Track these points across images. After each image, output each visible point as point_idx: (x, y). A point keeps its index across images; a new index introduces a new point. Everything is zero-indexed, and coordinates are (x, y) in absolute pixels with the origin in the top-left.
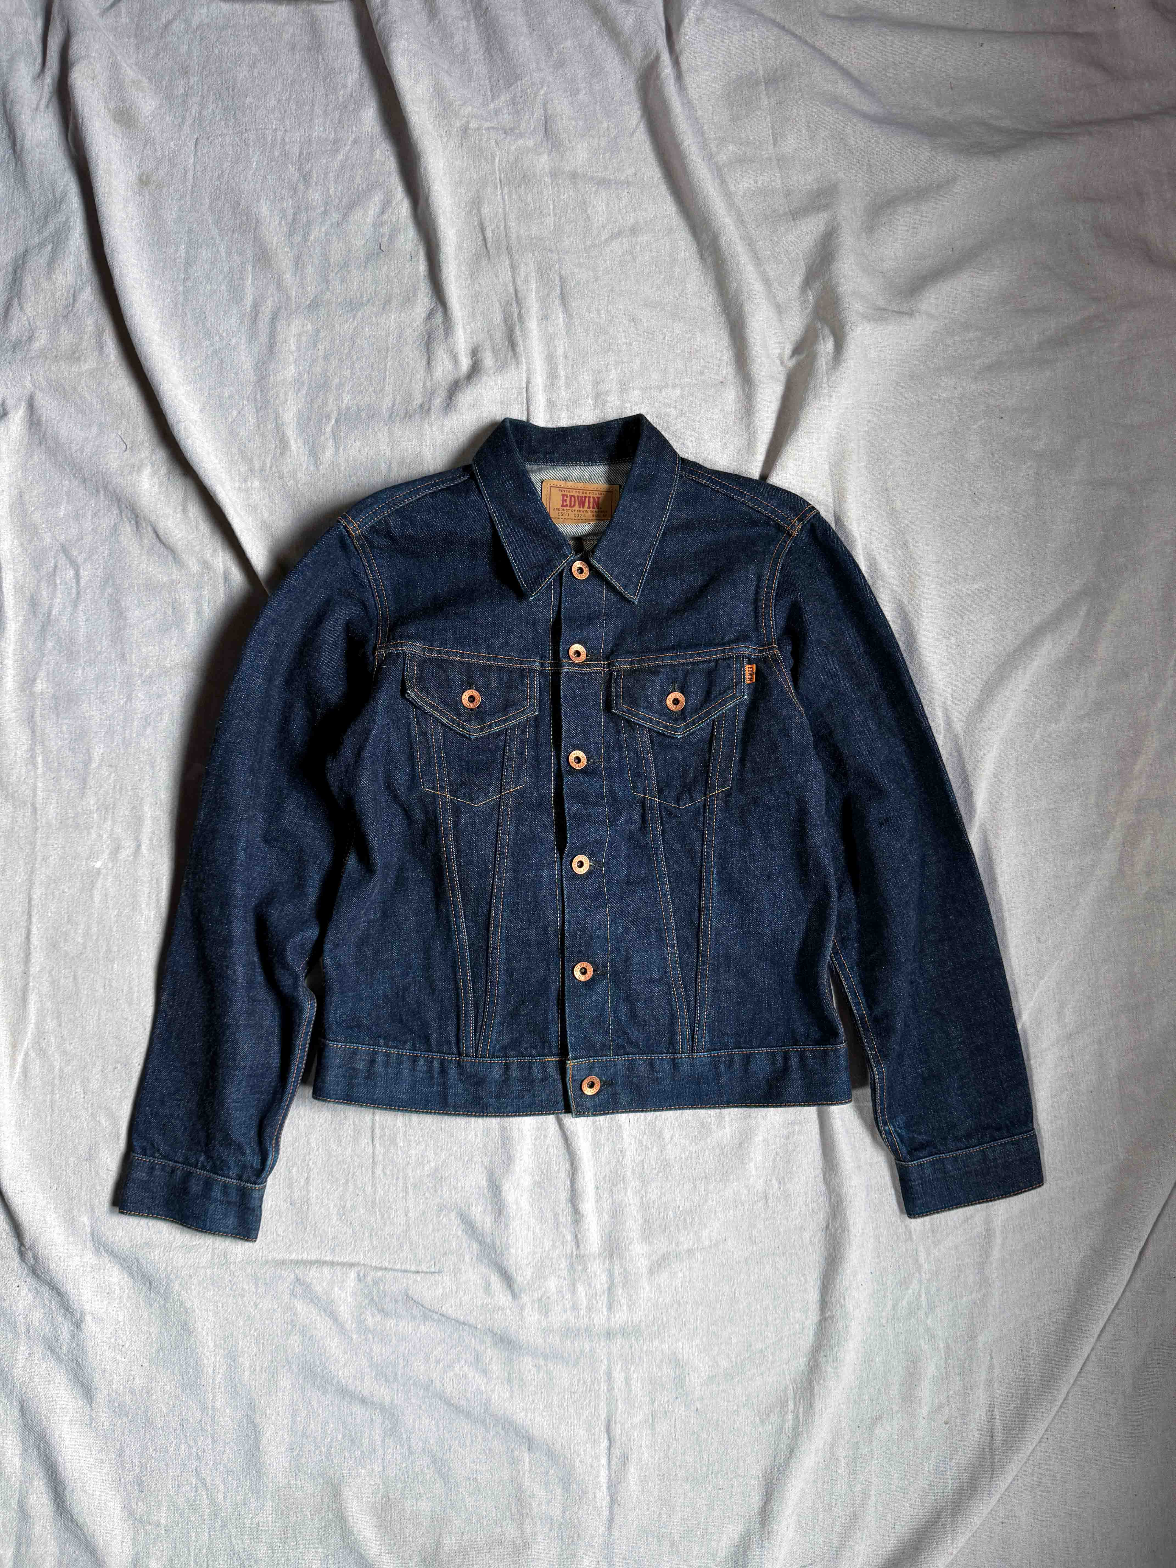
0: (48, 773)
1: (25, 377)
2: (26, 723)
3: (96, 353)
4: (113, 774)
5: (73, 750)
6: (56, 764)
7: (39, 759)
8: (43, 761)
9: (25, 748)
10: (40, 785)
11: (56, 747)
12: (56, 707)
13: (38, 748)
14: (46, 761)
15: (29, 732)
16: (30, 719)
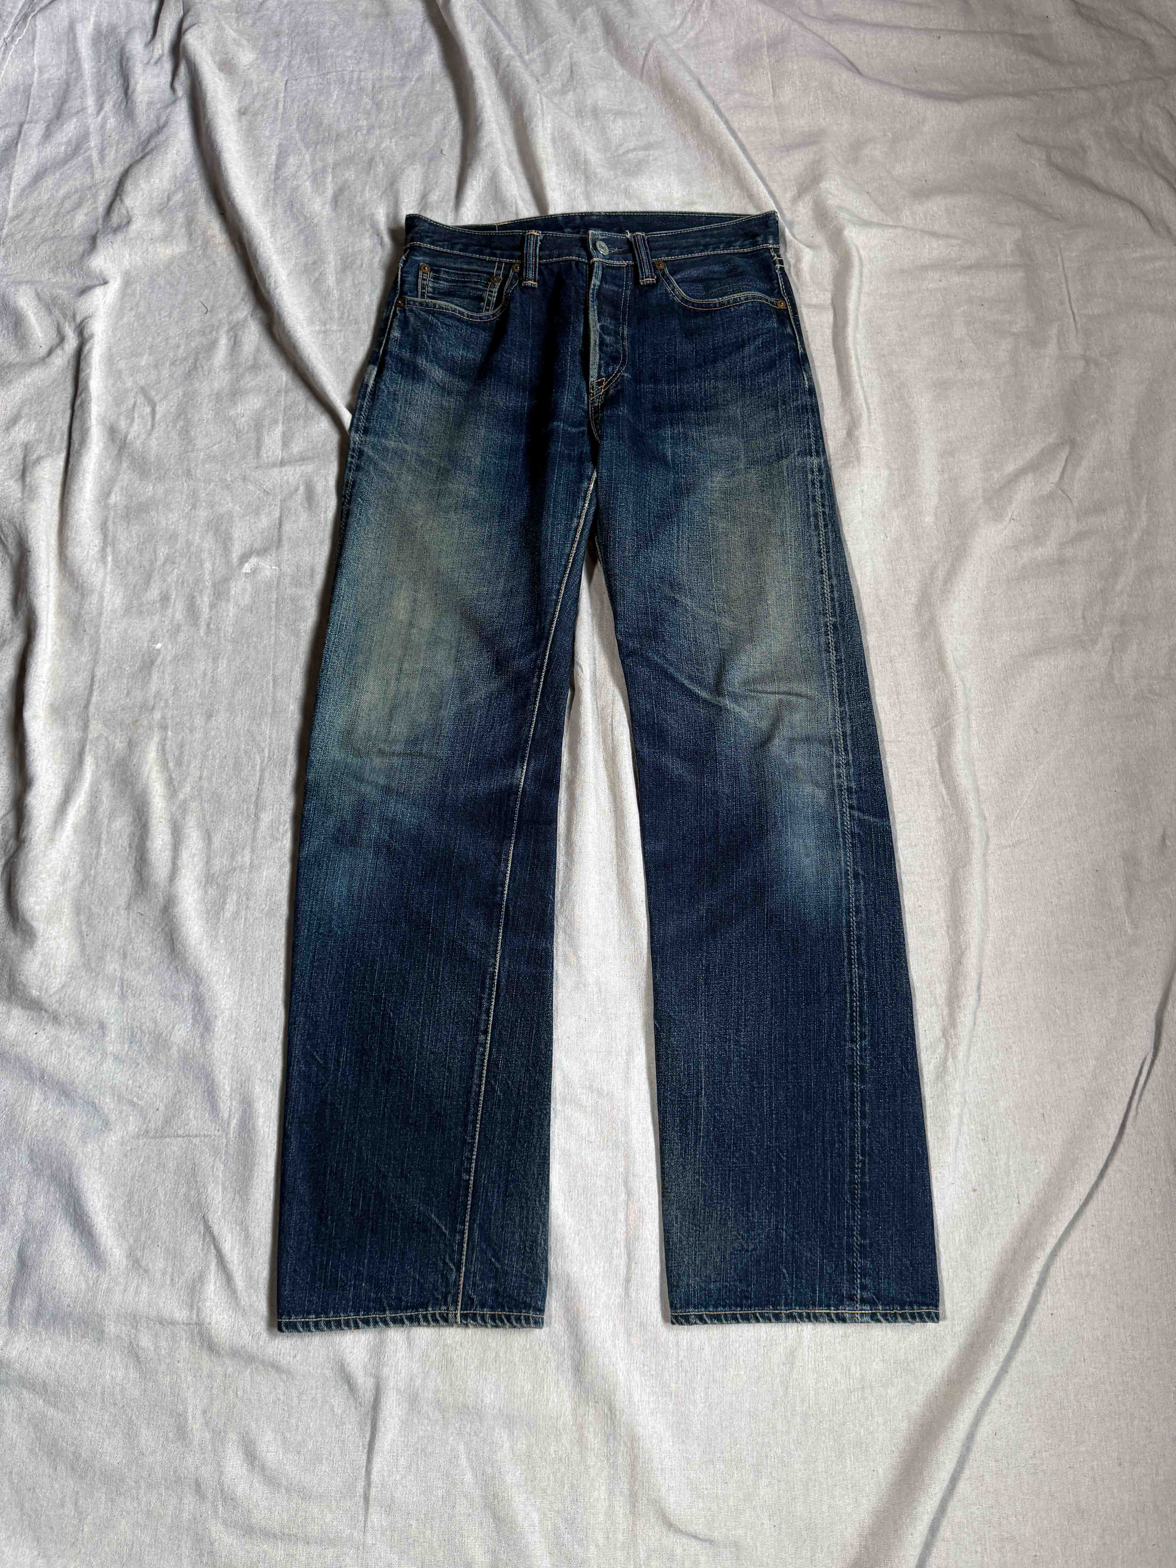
0: (117, 570)
1: (124, 257)
2: (99, 529)
3: (186, 239)
4: (176, 571)
5: (140, 551)
6: (124, 563)
7: (110, 559)
8: (113, 560)
9: (96, 549)
10: (108, 579)
11: (125, 549)
12: (127, 516)
13: (109, 550)
14: (115, 561)
15: (101, 536)
16: (104, 528)
